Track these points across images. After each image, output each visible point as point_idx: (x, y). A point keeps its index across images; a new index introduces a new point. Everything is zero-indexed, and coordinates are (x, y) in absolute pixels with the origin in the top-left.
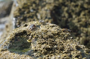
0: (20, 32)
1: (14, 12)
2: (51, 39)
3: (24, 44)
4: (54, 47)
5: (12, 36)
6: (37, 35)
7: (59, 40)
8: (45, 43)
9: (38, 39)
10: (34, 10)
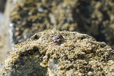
0: (28, 49)
1: (11, 13)
2: (82, 60)
3: (36, 71)
4: (88, 74)
5: (15, 57)
6: (57, 55)
7: (96, 61)
8: (72, 67)
9: (59, 61)
10: (44, 8)
